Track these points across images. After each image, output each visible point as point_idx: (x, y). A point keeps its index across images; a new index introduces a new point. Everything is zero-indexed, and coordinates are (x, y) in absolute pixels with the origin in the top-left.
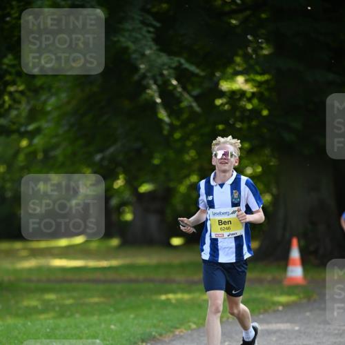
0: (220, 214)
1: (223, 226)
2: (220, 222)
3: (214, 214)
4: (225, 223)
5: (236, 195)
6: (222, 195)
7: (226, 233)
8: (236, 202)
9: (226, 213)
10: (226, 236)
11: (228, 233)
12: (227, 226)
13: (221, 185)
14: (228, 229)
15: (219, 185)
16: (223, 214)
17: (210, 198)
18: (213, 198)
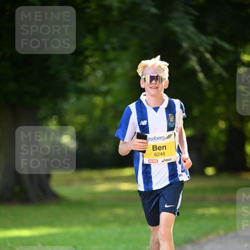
0: (154, 139)
1: (158, 151)
2: (155, 148)
4: (160, 148)
6: (157, 121)
7: (160, 159)
8: (172, 126)
9: (161, 138)
10: (160, 162)
11: (162, 159)
12: (162, 151)
13: (156, 109)
14: (163, 154)
15: (154, 109)
16: (158, 138)
17: (144, 123)
18: (147, 123)
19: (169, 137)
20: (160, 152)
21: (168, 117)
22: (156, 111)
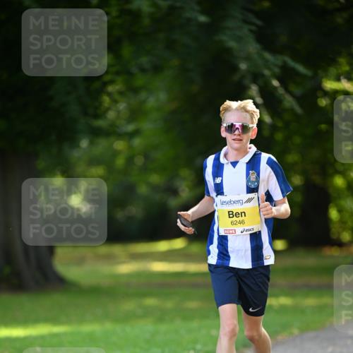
0: (230, 202)
1: (235, 218)
2: (231, 214)
3: (223, 203)
4: (237, 215)
5: (253, 177)
6: (234, 177)
7: (239, 228)
8: (253, 186)
9: (238, 201)
10: (238, 232)
11: (241, 229)
12: (240, 219)
13: (234, 164)
14: (242, 222)
15: (232, 163)
16: (234, 202)
18: (222, 180)
19: (249, 200)
20: (238, 219)
21: (248, 174)
22: (234, 167)
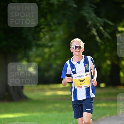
0: (79, 76)
1: (81, 82)
4: (82, 81)
5: (87, 67)
12: (83, 82)
14: (84, 83)
16: (81, 76)
17: (74, 70)
18: (75, 69)
19: (86, 75)
20: (82, 82)
21: (85, 66)
22: (79, 63)
